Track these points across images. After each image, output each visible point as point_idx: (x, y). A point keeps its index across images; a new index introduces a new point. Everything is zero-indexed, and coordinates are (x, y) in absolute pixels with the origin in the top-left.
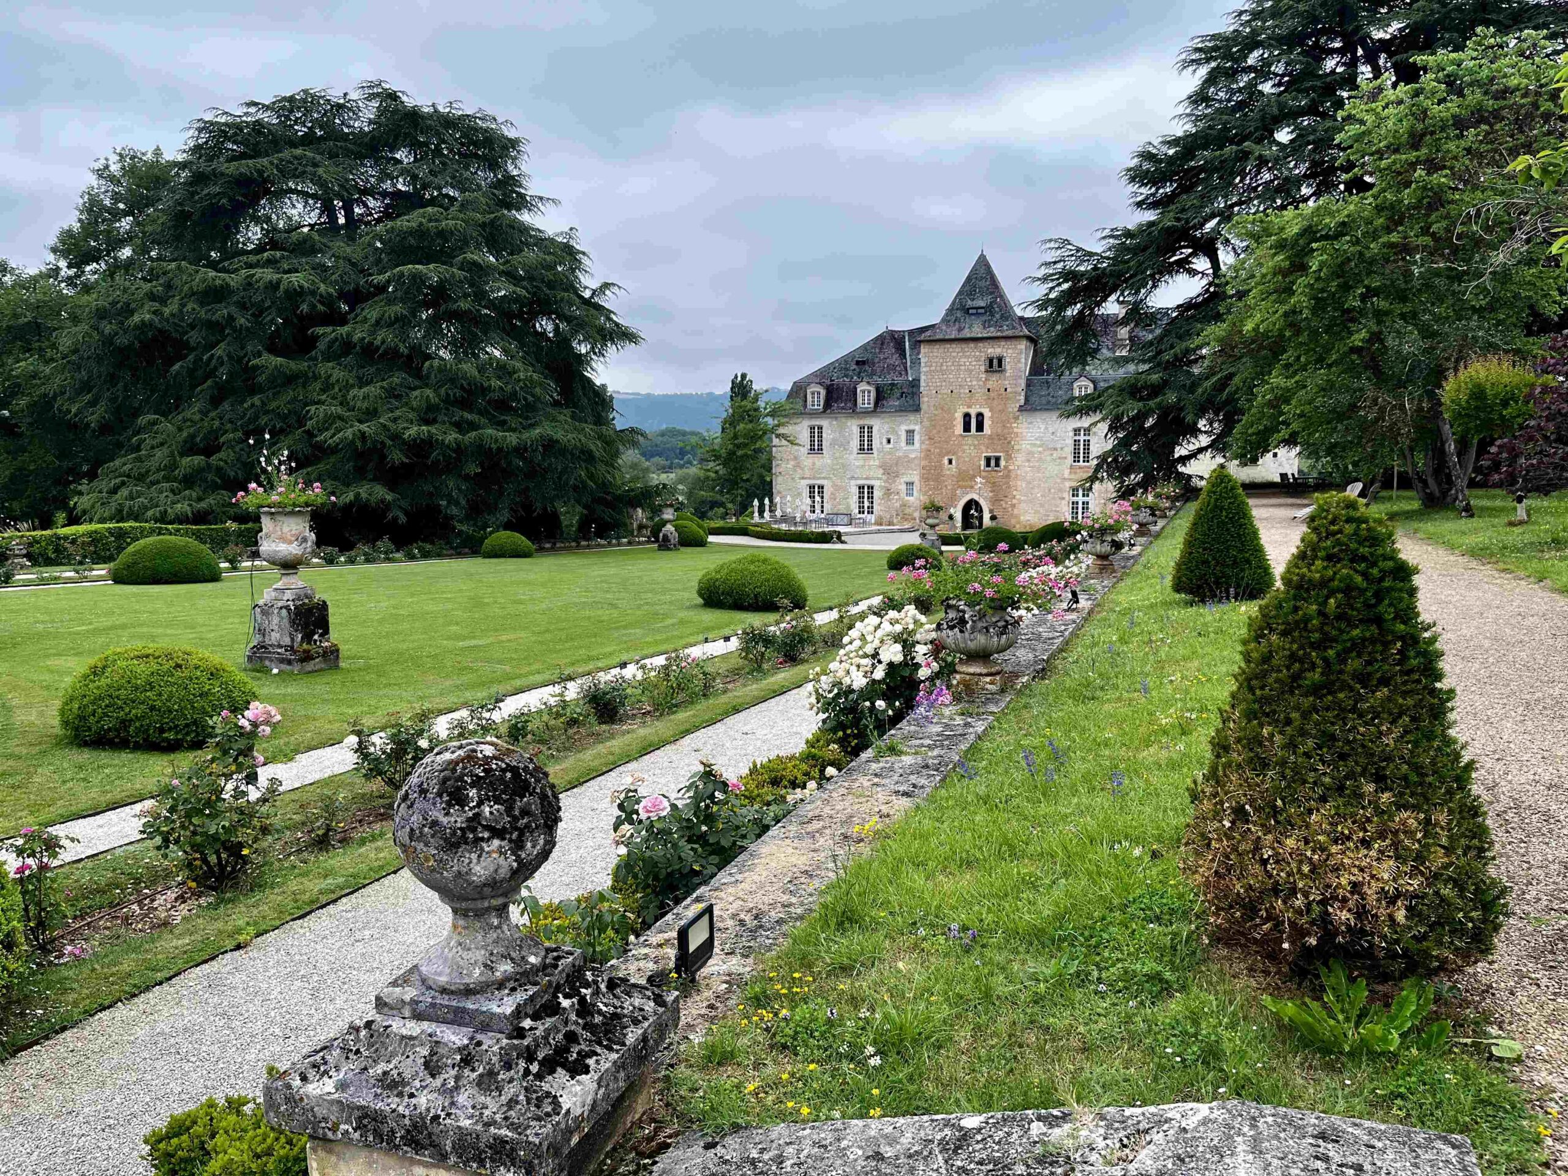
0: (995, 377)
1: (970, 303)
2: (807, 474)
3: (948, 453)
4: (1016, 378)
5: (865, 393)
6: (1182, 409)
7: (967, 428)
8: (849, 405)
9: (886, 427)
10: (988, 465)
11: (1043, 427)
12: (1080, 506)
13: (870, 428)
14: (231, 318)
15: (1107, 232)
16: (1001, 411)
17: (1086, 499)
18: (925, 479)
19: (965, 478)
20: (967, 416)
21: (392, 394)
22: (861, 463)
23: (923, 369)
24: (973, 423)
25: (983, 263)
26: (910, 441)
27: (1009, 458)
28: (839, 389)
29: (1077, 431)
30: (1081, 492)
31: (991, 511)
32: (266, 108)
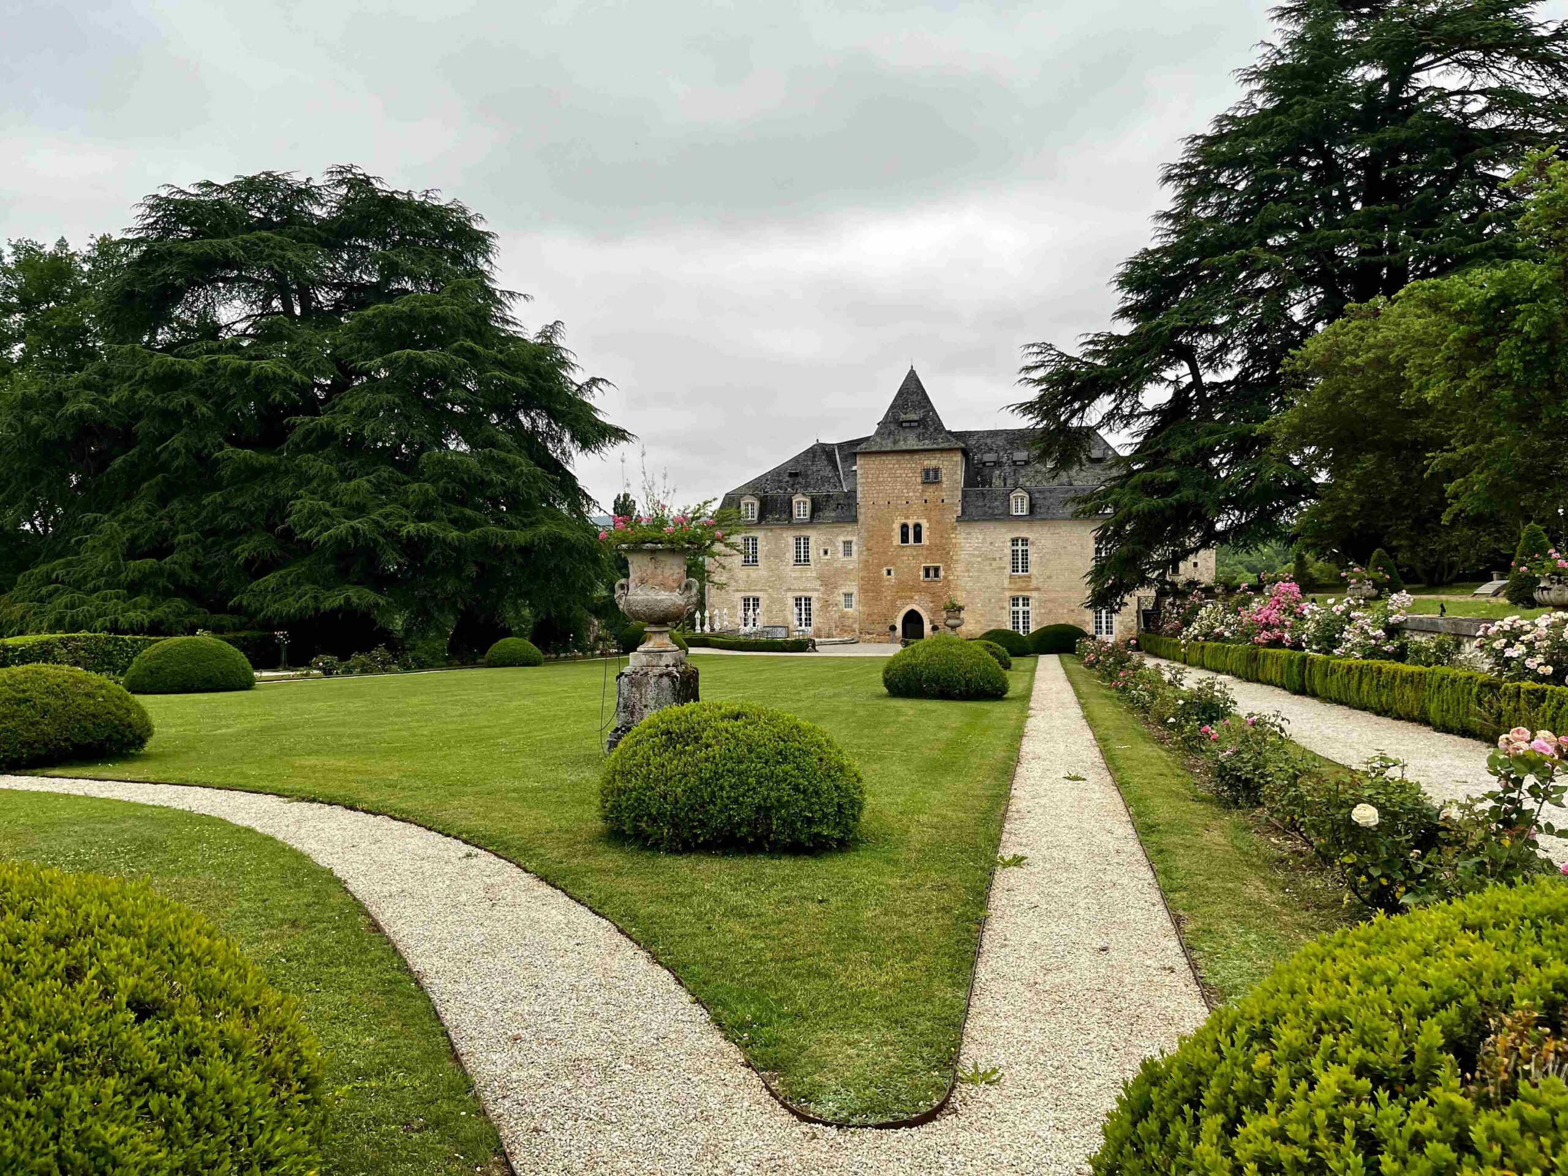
0: (932, 489)
1: (903, 417)
2: (742, 586)
3: (886, 564)
4: (953, 489)
5: (801, 505)
6: (1201, 506)
7: (905, 538)
8: (784, 516)
9: (823, 538)
10: (927, 575)
11: (981, 537)
12: (1021, 615)
13: (807, 539)
14: (190, 407)
15: (1090, 338)
16: (938, 522)
17: (1026, 608)
18: (863, 590)
19: (906, 589)
20: (904, 527)
21: (380, 488)
22: (797, 574)
23: (860, 480)
24: (911, 534)
25: (912, 378)
26: (848, 552)
27: (948, 568)
28: (774, 500)
29: (1015, 541)
30: (1021, 602)
31: (931, 622)
32: (223, 189)
